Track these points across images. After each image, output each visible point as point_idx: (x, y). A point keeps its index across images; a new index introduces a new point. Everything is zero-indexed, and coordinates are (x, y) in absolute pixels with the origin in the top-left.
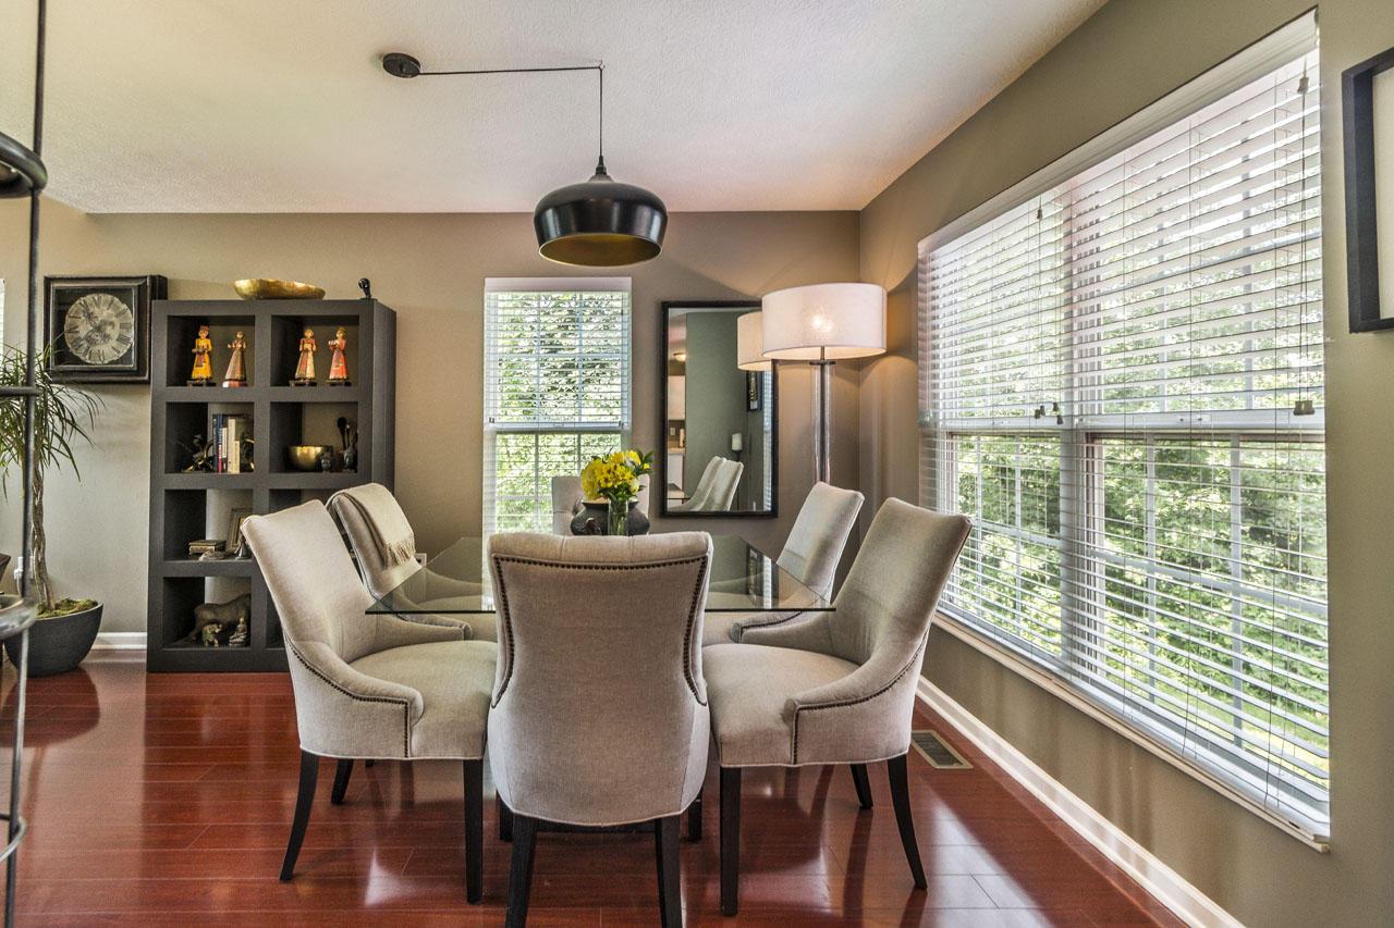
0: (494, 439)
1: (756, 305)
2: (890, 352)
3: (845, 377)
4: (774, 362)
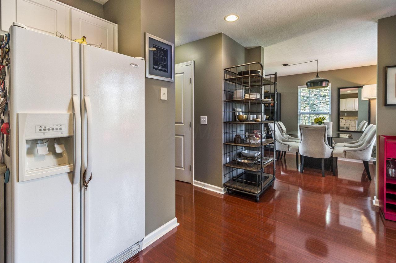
0: (300, 115)
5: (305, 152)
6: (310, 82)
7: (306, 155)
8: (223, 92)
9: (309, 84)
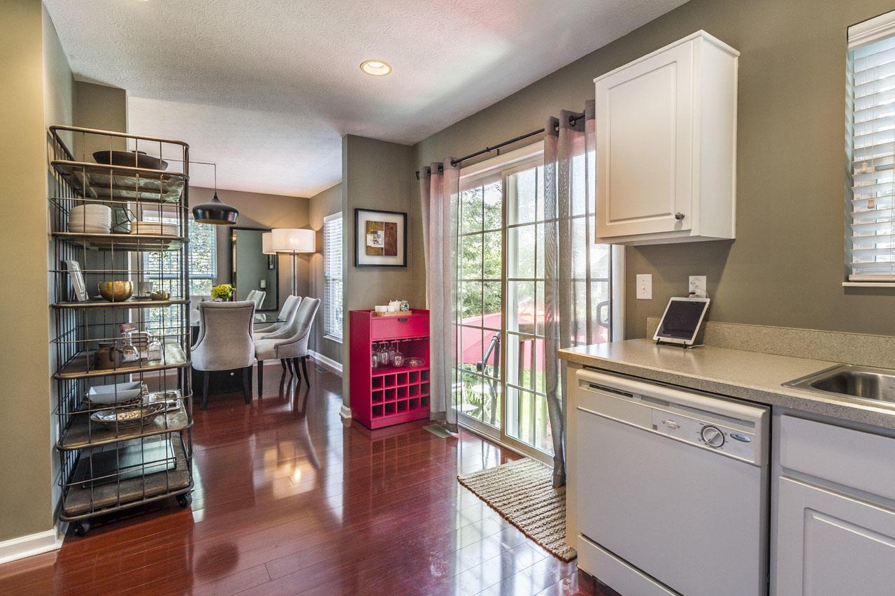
1: (269, 230)
2: (317, 252)
3: (304, 259)
4: (277, 253)
5: (210, 362)
6: (204, 209)
7: (212, 368)
8: (47, 203)
9: (200, 211)
